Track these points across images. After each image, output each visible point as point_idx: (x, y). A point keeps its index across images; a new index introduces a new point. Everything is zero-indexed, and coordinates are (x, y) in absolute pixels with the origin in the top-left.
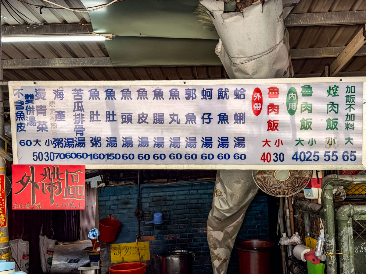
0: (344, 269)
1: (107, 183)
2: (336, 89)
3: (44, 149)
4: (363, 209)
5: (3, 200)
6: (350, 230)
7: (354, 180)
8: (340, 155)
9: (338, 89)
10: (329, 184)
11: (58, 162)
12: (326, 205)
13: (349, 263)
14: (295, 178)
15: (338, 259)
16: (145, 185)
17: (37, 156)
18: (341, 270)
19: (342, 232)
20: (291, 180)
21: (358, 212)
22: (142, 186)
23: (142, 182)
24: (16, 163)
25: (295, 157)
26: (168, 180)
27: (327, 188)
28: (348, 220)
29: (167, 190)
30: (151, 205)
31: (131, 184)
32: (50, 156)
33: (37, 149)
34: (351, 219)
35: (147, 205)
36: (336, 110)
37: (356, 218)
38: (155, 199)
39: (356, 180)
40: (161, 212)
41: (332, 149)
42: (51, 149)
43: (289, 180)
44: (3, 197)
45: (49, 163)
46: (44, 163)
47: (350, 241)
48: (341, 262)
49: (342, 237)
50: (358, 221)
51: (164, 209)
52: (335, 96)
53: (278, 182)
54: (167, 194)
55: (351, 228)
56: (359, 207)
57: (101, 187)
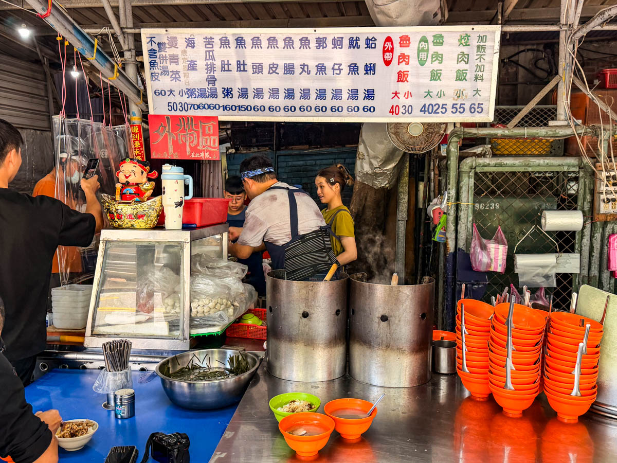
0: (461, 217)
1: (237, 150)
2: (468, 38)
3: (177, 99)
4: (486, 161)
5: (141, 149)
6: (471, 182)
7: (480, 132)
8: (467, 107)
9: (469, 38)
10: (455, 136)
11: (192, 113)
12: (450, 157)
13: (466, 212)
14: (429, 133)
15: (458, 208)
16: (282, 152)
17: (172, 106)
18: (459, 219)
19: (463, 183)
20: (424, 135)
21: (481, 164)
22: (279, 153)
23: (278, 149)
24: (151, 112)
25: (423, 110)
26: (309, 146)
27: (452, 141)
28: (470, 172)
29: (308, 158)
30: (289, 177)
31: (265, 151)
32: (184, 107)
33: (172, 99)
34: (473, 170)
35: (284, 176)
36: (466, 60)
37: (478, 170)
38: (294, 169)
39: (482, 132)
40: (301, 185)
41: (459, 101)
42: (185, 99)
43: (423, 135)
44: (142, 147)
45: (184, 113)
46: (178, 113)
47: (470, 192)
48: (459, 211)
49: (461, 187)
50: (480, 172)
51: (305, 180)
52: (466, 45)
53: (411, 137)
54: (309, 163)
55: (473, 180)
56: (482, 160)
57: (231, 154)
